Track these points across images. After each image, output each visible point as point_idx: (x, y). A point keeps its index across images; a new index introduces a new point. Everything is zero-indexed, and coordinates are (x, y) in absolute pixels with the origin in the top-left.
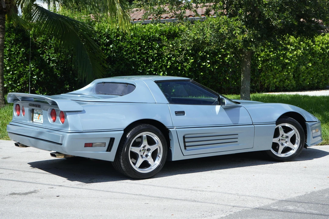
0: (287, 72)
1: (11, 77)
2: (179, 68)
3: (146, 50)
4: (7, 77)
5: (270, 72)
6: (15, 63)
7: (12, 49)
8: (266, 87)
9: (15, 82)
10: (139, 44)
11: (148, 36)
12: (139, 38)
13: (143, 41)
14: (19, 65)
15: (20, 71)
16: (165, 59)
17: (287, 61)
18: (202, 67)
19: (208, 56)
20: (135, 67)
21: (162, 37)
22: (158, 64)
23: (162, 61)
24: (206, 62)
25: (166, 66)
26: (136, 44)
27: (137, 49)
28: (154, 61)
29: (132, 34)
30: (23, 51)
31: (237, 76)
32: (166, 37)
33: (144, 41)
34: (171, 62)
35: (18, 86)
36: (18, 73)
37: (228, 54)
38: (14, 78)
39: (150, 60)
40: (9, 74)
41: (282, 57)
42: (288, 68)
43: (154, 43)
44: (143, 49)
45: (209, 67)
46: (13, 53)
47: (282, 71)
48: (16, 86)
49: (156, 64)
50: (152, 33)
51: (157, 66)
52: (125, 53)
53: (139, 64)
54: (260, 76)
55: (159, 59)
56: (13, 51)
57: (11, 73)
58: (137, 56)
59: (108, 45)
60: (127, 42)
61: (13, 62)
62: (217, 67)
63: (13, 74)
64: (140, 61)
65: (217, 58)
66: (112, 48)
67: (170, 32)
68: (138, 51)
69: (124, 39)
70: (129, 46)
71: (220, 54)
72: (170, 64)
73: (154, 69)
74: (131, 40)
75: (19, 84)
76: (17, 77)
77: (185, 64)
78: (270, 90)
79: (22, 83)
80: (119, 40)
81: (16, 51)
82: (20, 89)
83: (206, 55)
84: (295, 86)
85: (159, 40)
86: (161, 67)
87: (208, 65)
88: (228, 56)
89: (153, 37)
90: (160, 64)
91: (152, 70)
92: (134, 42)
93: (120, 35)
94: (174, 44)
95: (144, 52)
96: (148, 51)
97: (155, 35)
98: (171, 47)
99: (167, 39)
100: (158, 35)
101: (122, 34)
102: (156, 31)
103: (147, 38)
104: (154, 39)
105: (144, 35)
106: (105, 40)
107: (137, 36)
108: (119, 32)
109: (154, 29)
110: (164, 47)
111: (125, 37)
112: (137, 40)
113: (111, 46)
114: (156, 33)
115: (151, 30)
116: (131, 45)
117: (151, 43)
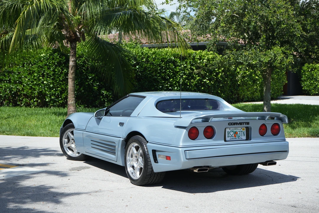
0: (256, 86)
1: (54, 93)
2: (188, 84)
3: (164, 70)
4: (50, 93)
5: (245, 86)
6: (58, 82)
7: (56, 70)
8: (241, 98)
9: (57, 97)
10: (159, 65)
11: (166, 59)
12: (159, 60)
13: (162, 62)
14: (61, 83)
15: (62, 88)
16: (178, 77)
17: (257, 77)
18: (203, 83)
19: (208, 74)
20: (156, 84)
21: (176, 60)
22: (173, 81)
23: (176, 79)
24: (206, 79)
25: (179, 82)
26: (157, 65)
27: (158, 69)
28: (170, 78)
29: (154, 56)
30: (65, 71)
31: (225, 90)
32: (179, 59)
33: (164, 63)
34: (182, 79)
35: (60, 100)
36: (60, 90)
37: (220, 72)
38: (57, 94)
39: (167, 78)
40: (52, 91)
41: (253, 74)
42: (257, 83)
43: (170, 64)
45: (208, 83)
46: (57, 73)
47: (253, 85)
48: (58, 100)
49: (172, 81)
50: (169, 56)
51: (172, 83)
52: (148, 72)
53: (159, 81)
54: (239, 89)
55: (174, 77)
56: (56, 72)
57: (54, 89)
58: (158, 75)
59: (135, 66)
60: (150, 63)
61: (56, 81)
62: (213, 83)
63: (56, 90)
64: (160, 79)
65: (213, 76)
66: (138, 68)
68: (159, 70)
69: (147, 61)
70: (152, 67)
71: (215, 73)
72: (183, 81)
73: (170, 85)
74: (153, 62)
75: (60, 99)
76: (59, 93)
77: (192, 81)
78: (244, 100)
79: (64, 98)
80: (143, 62)
81: (59, 72)
82: (61, 103)
83: (206, 74)
84: (259, 97)
85: (174, 62)
86: (175, 84)
87: (207, 81)
88: (220, 74)
89: (169, 60)
90: (174, 81)
91: (168, 85)
92: (156, 63)
93: (144, 58)
94: (185, 65)
95: (163, 71)
96: (166, 70)
97: (171, 58)
98: (183, 67)
99: (180, 61)
100: (173, 58)
101: (146, 57)
102: (172, 54)
103: (166, 60)
104: (170, 61)
105: (163, 57)
106: (133, 62)
107: (158, 59)
108: (143, 55)
109: (170, 53)
110: (177, 68)
111: (148, 59)
112: (158, 62)
113: (137, 67)
114: (171, 56)
115: (168, 54)
116: (153, 66)
117: (168, 64)
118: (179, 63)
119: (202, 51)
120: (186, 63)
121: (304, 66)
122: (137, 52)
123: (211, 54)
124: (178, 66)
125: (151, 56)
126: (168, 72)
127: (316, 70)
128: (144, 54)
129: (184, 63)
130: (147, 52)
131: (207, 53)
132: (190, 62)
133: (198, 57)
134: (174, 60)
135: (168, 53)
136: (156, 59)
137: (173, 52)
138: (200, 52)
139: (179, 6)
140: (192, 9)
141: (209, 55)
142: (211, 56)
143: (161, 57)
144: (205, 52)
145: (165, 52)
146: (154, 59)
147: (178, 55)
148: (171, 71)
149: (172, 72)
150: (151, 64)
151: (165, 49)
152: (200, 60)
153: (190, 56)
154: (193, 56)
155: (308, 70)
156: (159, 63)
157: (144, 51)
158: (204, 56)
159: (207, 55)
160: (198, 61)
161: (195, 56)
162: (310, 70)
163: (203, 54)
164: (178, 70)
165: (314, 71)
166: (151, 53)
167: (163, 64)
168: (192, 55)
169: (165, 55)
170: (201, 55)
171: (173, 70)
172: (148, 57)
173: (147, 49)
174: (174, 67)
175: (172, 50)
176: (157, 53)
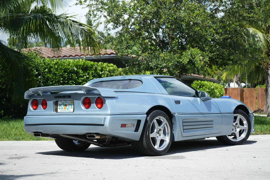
11: (69, 69)
13: (65, 73)
26: (59, 75)
27: (60, 79)
29: (56, 67)
32: (81, 70)
43: (73, 75)
44: (65, 80)
50: (71, 66)
52: (51, 83)
59: (37, 76)
66: (40, 79)
67: (83, 66)
68: (62, 81)
69: (50, 72)
74: (56, 72)
80: (45, 72)
85: (77, 73)
89: (72, 70)
92: (58, 73)
93: (47, 68)
94: (88, 76)
95: (66, 82)
96: (68, 81)
97: (73, 69)
98: (85, 78)
99: (82, 72)
100: (76, 68)
101: (49, 67)
102: (74, 65)
103: (69, 71)
104: (73, 72)
105: (66, 68)
106: (35, 72)
107: (61, 69)
108: (46, 66)
109: (72, 64)
110: (80, 78)
111: (51, 70)
112: (61, 72)
113: (40, 77)
114: (74, 67)
115: (71, 65)
116: (55, 76)
117: (70, 75)
118: (82, 74)
119: (103, 63)
120: (88, 74)
121: (193, 83)
122: (39, 62)
123: (112, 66)
124: (81, 76)
125: (54, 66)
126: (71, 83)
127: (204, 87)
128: (47, 64)
129: (86, 74)
130: (49, 62)
131: (108, 65)
132: (92, 73)
133: (100, 69)
134: (76, 71)
135: (71, 63)
136: (58, 69)
137: (75, 63)
138: (101, 64)
139: (89, 11)
140: (102, 15)
141: (109, 67)
142: (112, 68)
143: (64, 67)
144: (106, 64)
145: (67, 63)
146: (57, 70)
147: (80, 65)
148: (73, 81)
149: (75, 82)
150: (53, 75)
151: (67, 60)
152: (102, 72)
153: (92, 67)
154: (95, 68)
155: (196, 87)
156: (62, 74)
157: (46, 61)
158: (105, 68)
159: (108, 67)
160: (100, 72)
161: (97, 67)
162: (198, 87)
163: (104, 66)
164: (81, 81)
165: (202, 87)
166: (53, 64)
167: (66, 75)
168: (94, 66)
169: (68, 65)
170: (103, 67)
171: (76, 81)
172: (51, 67)
173: (49, 60)
174: (77, 77)
175: (74, 61)
176: (59, 63)
